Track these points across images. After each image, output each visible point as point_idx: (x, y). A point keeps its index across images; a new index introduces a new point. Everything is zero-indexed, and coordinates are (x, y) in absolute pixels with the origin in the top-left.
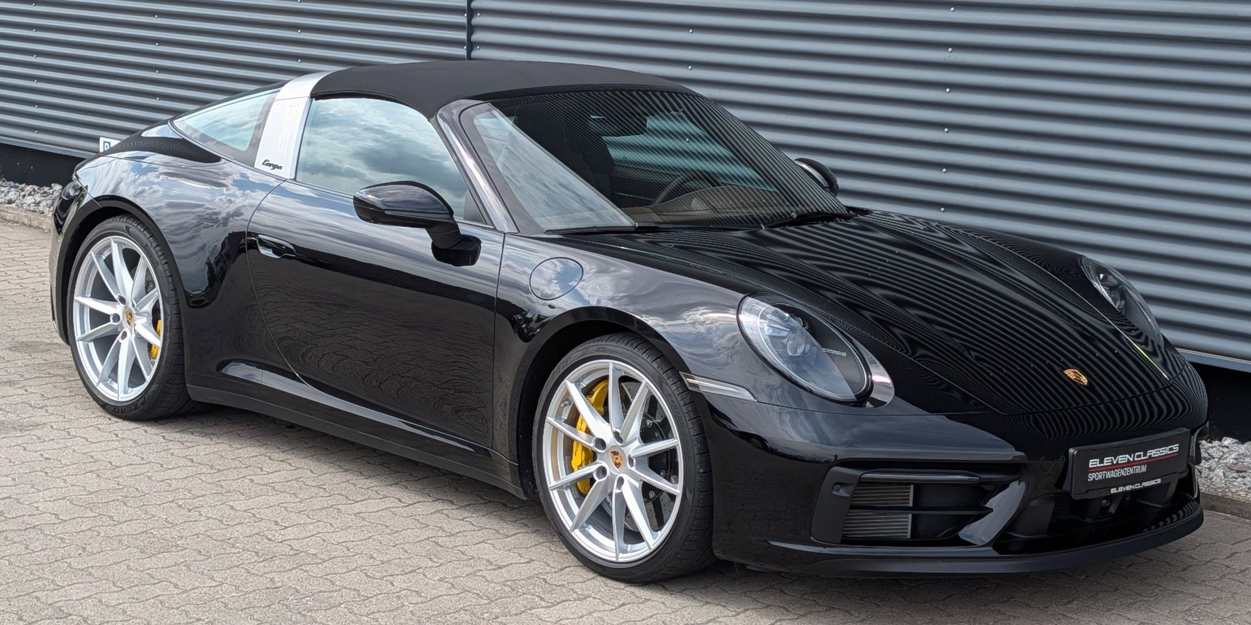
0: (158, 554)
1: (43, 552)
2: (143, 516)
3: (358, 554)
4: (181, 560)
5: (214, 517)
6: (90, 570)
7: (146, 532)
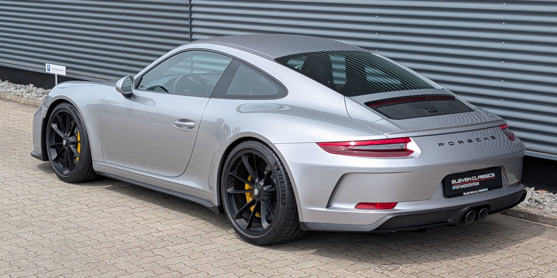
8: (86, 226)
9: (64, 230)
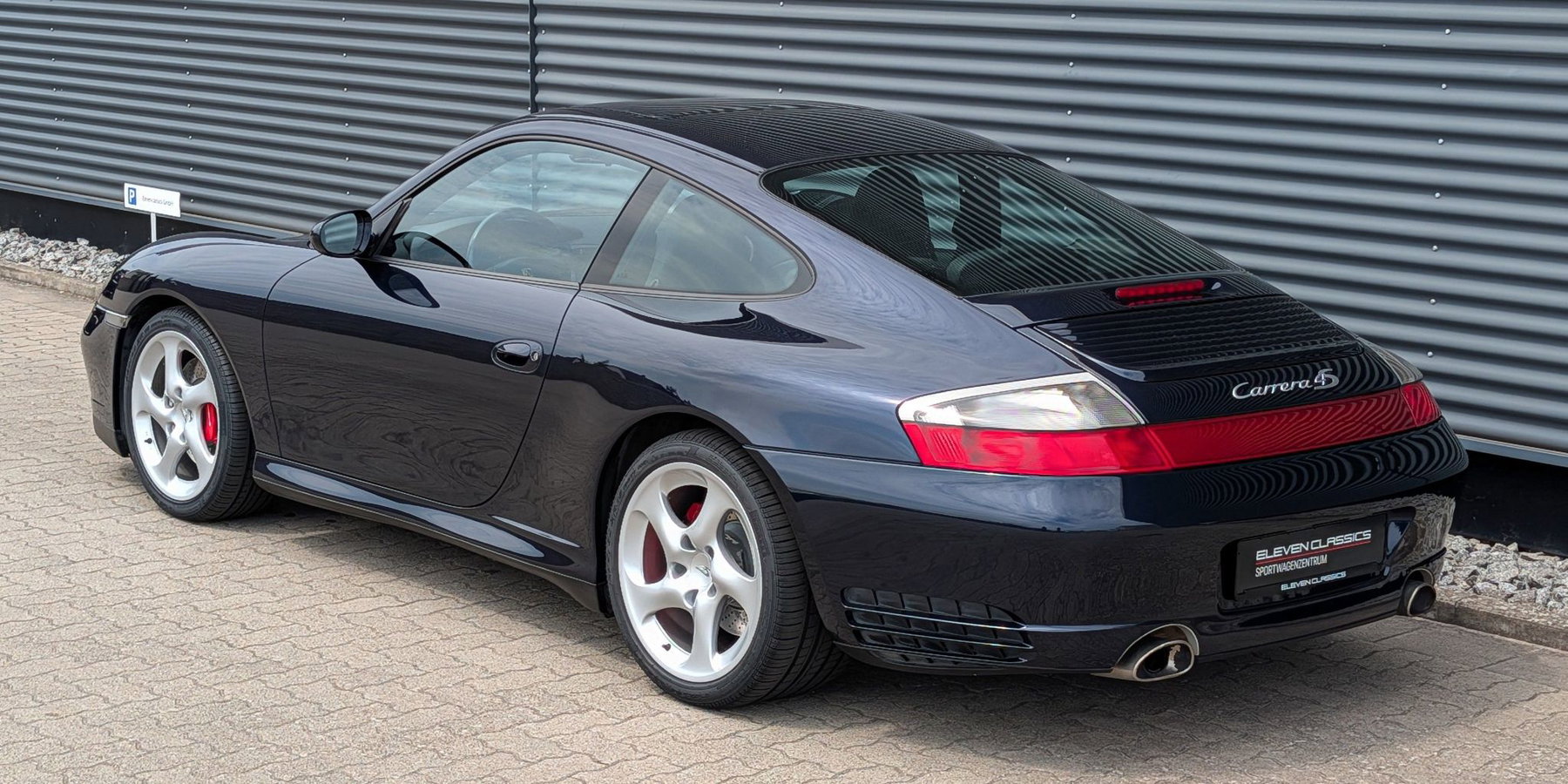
0: (95, 662)
2: (88, 619)
3: (331, 661)
5: (173, 619)
8: (277, 658)
9: (214, 671)
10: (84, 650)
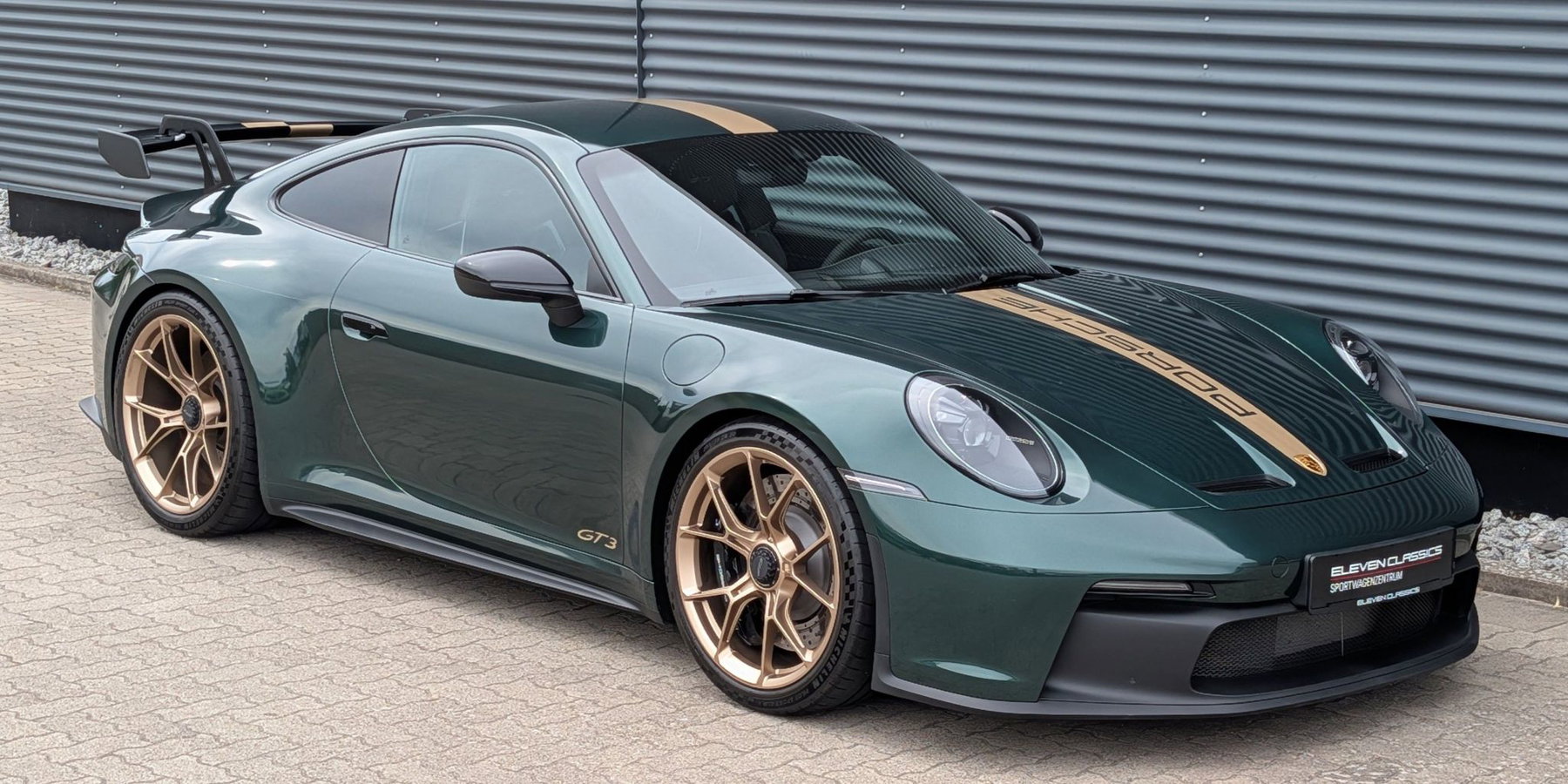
0: (296, 665)
1: (162, 667)
4: (323, 672)
6: (219, 685)
7: (280, 643)
10: (281, 654)
